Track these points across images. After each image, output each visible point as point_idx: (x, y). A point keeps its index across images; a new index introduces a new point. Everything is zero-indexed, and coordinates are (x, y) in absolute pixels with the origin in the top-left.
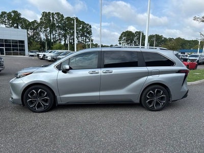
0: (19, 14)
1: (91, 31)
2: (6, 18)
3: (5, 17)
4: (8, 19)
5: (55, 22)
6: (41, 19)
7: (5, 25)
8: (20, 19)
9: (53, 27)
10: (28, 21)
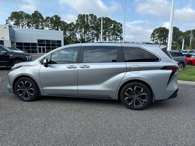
0: (60, 18)
1: (122, 30)
2: (49, 22)
3: (48, 21)
4: (51, 23)
5: (89, 23)
6: (77, 21)
7: (49, 27)
8: (60, 22)
9: (87, 27)
10: (66, 24)
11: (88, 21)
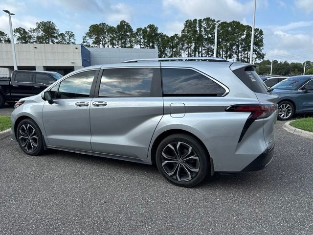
0: (156, 29)
1: (261, 41)
2: (141, 37)
3: (140, 34)
4: (143, 37)
5: (203, 33)
6: (183, 31)
7: (140, 45)
8: (157, 34)
9: (199, 41)
10: (167, 37)
11: (200, 31)
